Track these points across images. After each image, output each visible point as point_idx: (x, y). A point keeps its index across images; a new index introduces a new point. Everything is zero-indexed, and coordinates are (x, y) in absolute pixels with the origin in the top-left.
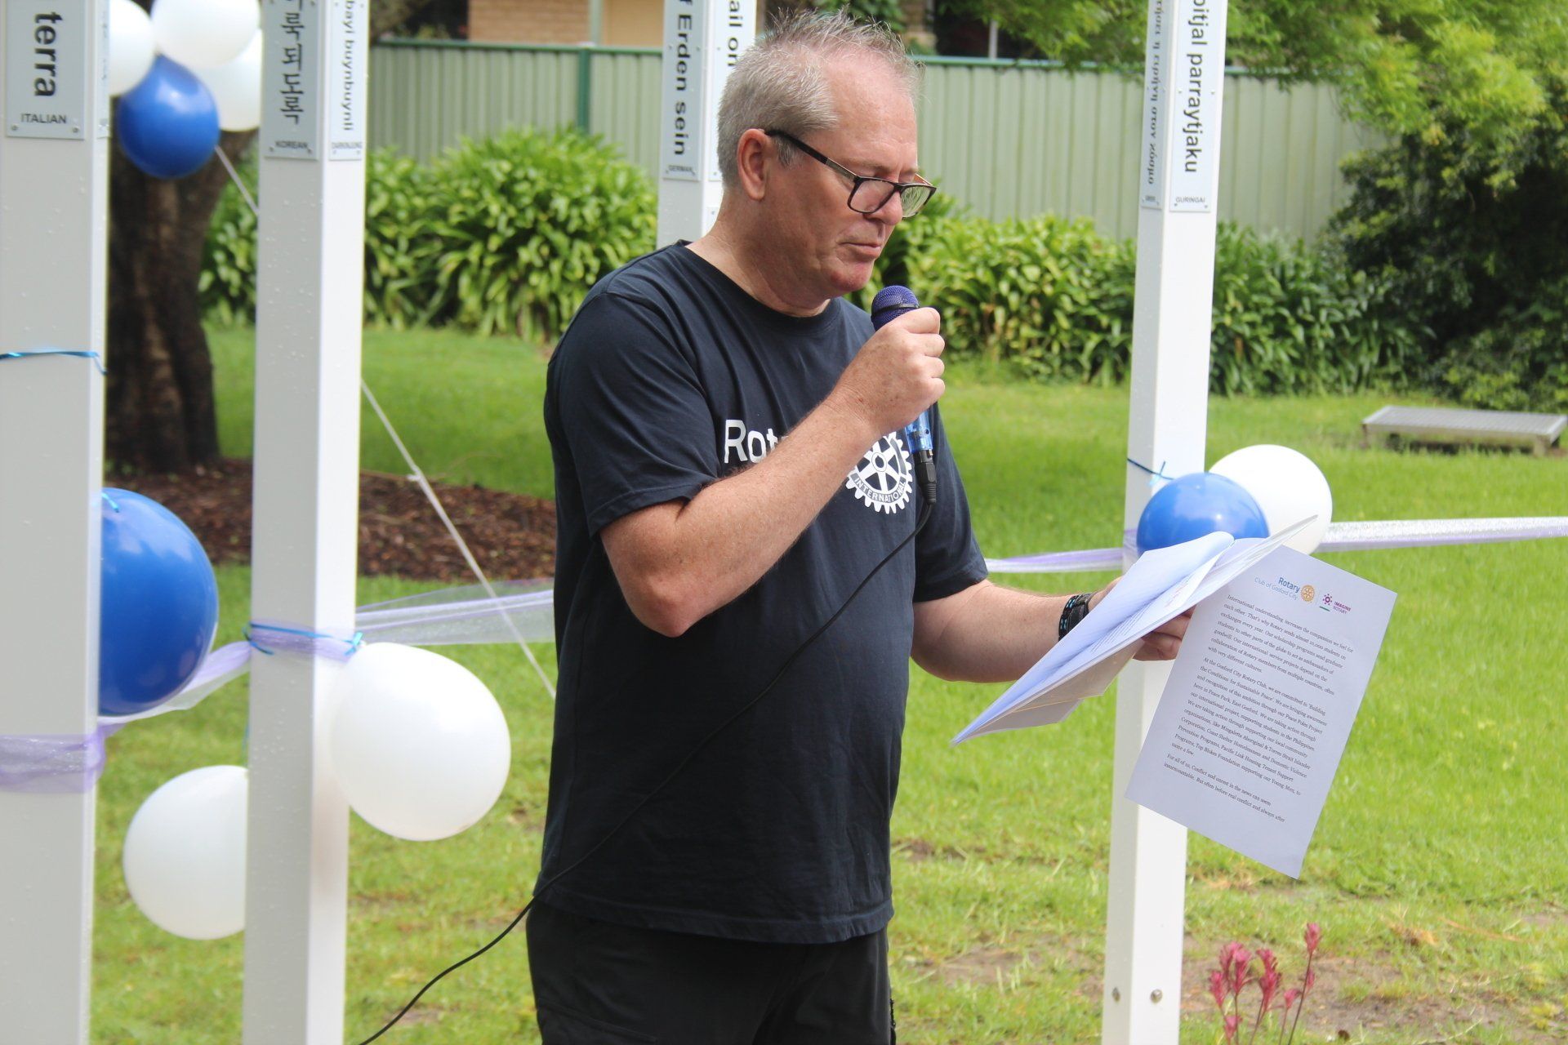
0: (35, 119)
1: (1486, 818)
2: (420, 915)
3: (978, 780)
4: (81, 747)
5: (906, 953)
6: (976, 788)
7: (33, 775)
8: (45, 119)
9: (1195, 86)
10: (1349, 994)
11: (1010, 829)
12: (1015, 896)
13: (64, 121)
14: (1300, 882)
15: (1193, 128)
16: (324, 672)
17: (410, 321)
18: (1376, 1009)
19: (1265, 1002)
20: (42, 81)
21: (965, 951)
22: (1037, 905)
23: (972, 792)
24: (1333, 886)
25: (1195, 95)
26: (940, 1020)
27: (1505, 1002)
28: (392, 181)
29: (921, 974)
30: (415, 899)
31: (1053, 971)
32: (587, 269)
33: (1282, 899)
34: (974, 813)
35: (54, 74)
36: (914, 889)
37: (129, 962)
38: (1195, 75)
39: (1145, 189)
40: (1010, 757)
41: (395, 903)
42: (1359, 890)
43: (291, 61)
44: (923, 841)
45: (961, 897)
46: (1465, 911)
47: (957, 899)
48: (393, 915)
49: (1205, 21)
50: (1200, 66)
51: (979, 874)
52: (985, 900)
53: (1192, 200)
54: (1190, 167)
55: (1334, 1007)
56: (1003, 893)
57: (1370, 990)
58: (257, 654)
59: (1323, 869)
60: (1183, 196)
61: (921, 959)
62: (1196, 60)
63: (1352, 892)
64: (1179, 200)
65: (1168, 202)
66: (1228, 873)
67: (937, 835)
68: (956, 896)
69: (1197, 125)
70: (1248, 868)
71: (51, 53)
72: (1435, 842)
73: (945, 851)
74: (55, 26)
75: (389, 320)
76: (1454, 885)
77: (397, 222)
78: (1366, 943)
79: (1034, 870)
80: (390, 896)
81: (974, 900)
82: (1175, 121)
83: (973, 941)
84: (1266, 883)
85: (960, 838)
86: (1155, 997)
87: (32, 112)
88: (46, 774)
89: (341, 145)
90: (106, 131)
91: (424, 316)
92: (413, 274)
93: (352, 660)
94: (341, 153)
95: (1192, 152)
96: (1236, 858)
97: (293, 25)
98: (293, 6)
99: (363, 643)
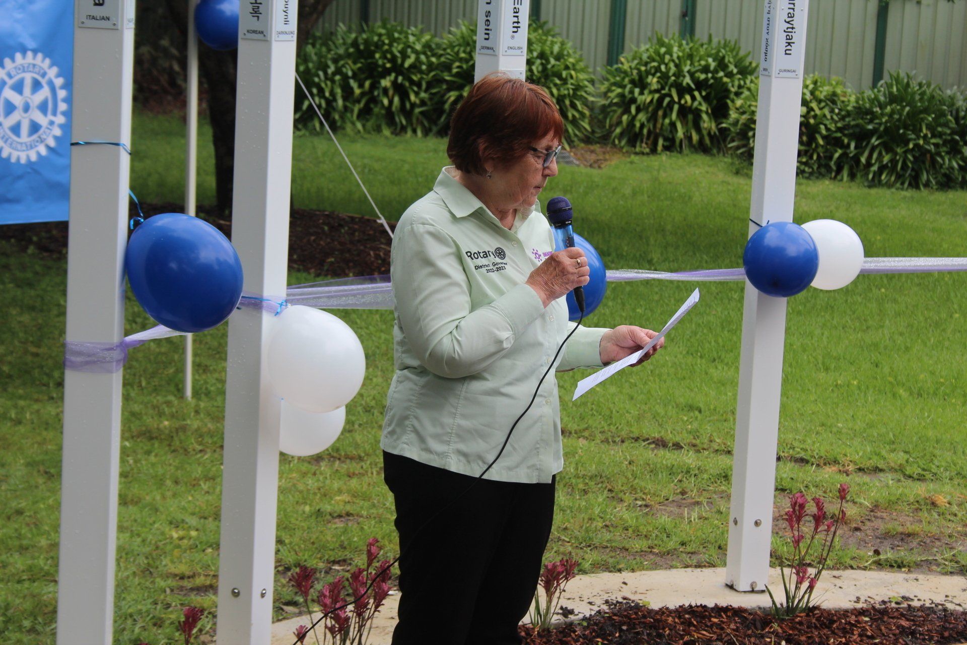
0: (93, 18)
2: (362, 467)
3: (701, 405)
4: (112, 349)
5: (636, 499)
6: (700, 411)
7: (87, 363)
8: (98, 18)
9: (792, 6)
10: (887, 531)
11: (715, 434)
12: (706, 470)
13: (109, 19)
14: (881, 470)
15: (790, 30)
16: (267, 319)
17: (426, 132)
18: (902, 540)
19: (816, 528)
21: (670, 500)
22: (719, 475)
23: (697, 413)
24: (899, 473)
25: (791, 11)
26: (646, 536)
28: (418, 47)
29: (641, 510)
30: (361, 459)
31: (718, 512)
33: (866, 478)
36: (648, 465)
37: (194, 485)
38: (792, 0)
39: (763, 64)
40: (726, 394)
41: (348, 461)
42: (915, 476)
44: (662, 438)
45: (674, 470)
47: (671, 471)
48: (345, 466)
51: (689, 458)
52: (688, 472)
53: (789, 71)
54: (787, 52)
55: (877, 538)
56: (699, 468)
57: (900, 529)
59: (896, 463)
60: (783, 69)
61: (644, 503)
63: (910, 477)
64: (781, 71)
65: (774, 71)
66: (839, 463)
67: (671, 436)
68: (671, 469)
69: (793, 28)
70: (851, 461)
73: (674, 445)
75: (414, 131)
77: (421, 72)
78: (909, 505)
79: (723, 457)
80: (347, 457)
81: (682, 472)
82: (779, 26)
83: (677, 494)
84: (860, 470)
85: (683, 438)
86: (757, 524)
87: (92, 14)
88: (94, 362)
89: (282, 33)
90: (132, 25)
91: (435, 129)
92: (429, 103)
93: (282, 314)
94: (282, 37)
95: (789, 44)
96: (845, 455)
99: (289, 305)
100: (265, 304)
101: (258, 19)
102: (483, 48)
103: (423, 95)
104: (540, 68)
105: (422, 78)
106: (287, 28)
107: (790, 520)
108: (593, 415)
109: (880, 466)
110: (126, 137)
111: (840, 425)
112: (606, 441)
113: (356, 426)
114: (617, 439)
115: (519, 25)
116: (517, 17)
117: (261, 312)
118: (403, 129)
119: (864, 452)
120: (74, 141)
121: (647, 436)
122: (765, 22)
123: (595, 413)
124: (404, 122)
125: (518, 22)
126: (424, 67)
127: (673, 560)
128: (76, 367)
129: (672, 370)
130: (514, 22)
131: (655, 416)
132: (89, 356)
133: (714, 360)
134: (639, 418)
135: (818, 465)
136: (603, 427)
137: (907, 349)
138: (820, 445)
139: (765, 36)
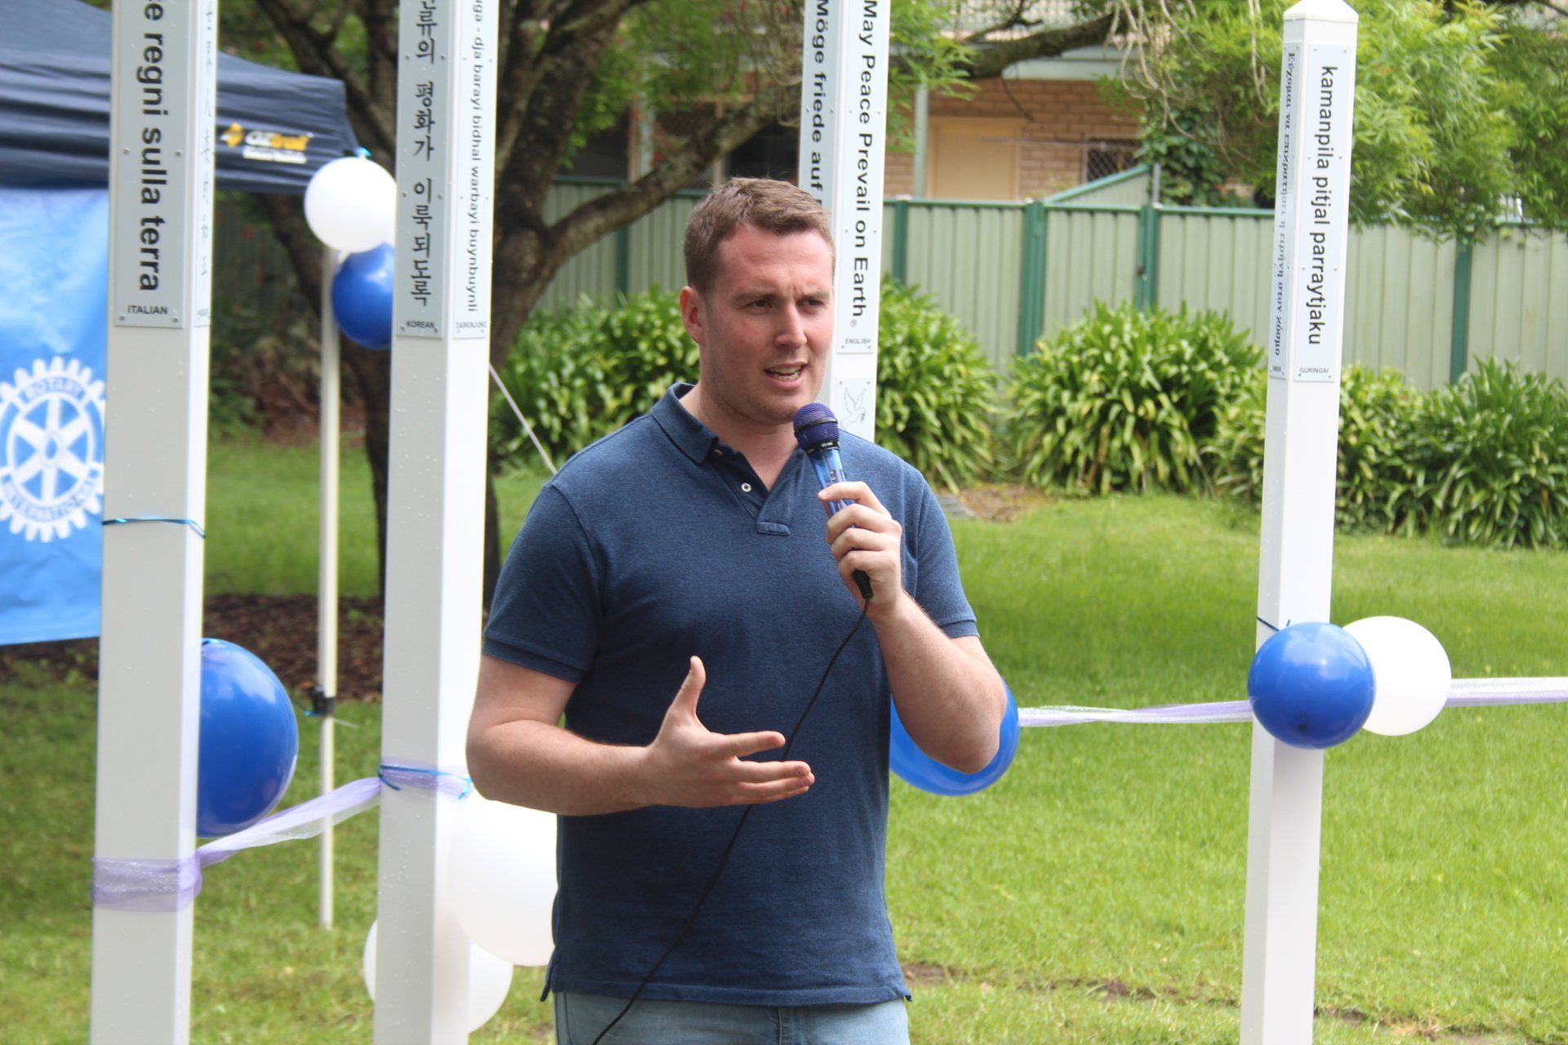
0: (140, 310)
3: (1184, 922)
4: (175, 870)
6: (1182, 933)
7: (131, 895)
8: (148, 310)
9: (1319, 263)
11: (1208, 972)
12: (1194, 1036)
13: (166, 312)
14: (1489, 1030)
15: (1316, 303)
20: (146, 277)
23: (1176, 935)
24: (1520, 1035)
25: (1318, 272)
32: (897, 417)
34: (1175, 956)
35: (156, 271)
36: (1097, 1027)
38: (1318, 252)
39: (1273, 360)
40: (1224, 903)
42: (1546, 1039)
43: (420, 249)
44: (1120, 981)
45: (1141, 1037)
47: (1136, 1038)
49: (1328, 202)
50: (1323, 244)
51: (1165, 1015)
52: (1164, 1039)
53: (1316, 370)
54: (1313, 339)
56: (1182, 1033)
58: (386, 789)
59: (1512, 1018)
60: (1307, 366)
62: (1319, 238)
64: (1302, 370)
65: (1292, 373)
66: (1417, 1020)
67: (1134, 976)
68: (1136, 1034)
69: (1321, 299)
70: (1438, 1015)
71: (154, 252)
73: (1139, 991)
74: (160, 228)
79: (1221, 1012)
81: (1155, 1039)
82: (1299, 297)
84: (1453, 1029)
85: (1155, 979)
87: (137, 304)
88: (143, 894)
89: (465, 325)
90: (206, 321)
94: (465, 332)
95: (1316, 325)
96: (1428, 1005)
97: (422, 216)
98: (422, 199)
100: (440, 780)
101: (425, 304)
104: (908, 362)
106: (474, 317)
108: (1002, 942)
109: (1486, 1024)
110: (196, 510)
111: (1417, 953)
112: (1025, 987)
114: (1045, 984)
115: (864, 303)
116: (861, 289)
117: (434, 795)
119: (1460, 999)
120: (107, 518)
121: (1095, 978)
122: (1275, 290)
123: (1006, 939)
125: (862, 298)
128: (113, 902)
129: (1134, 863)
130: (856, 299)
131: (1108, 941)
132: (136, 881)
133: (1203, 843)
134: (1080, 946)
135: (1383, 1023)
136: (1020, 963)
137: (1523, 819)
138: (1385, 989)
139: (1274, 313)
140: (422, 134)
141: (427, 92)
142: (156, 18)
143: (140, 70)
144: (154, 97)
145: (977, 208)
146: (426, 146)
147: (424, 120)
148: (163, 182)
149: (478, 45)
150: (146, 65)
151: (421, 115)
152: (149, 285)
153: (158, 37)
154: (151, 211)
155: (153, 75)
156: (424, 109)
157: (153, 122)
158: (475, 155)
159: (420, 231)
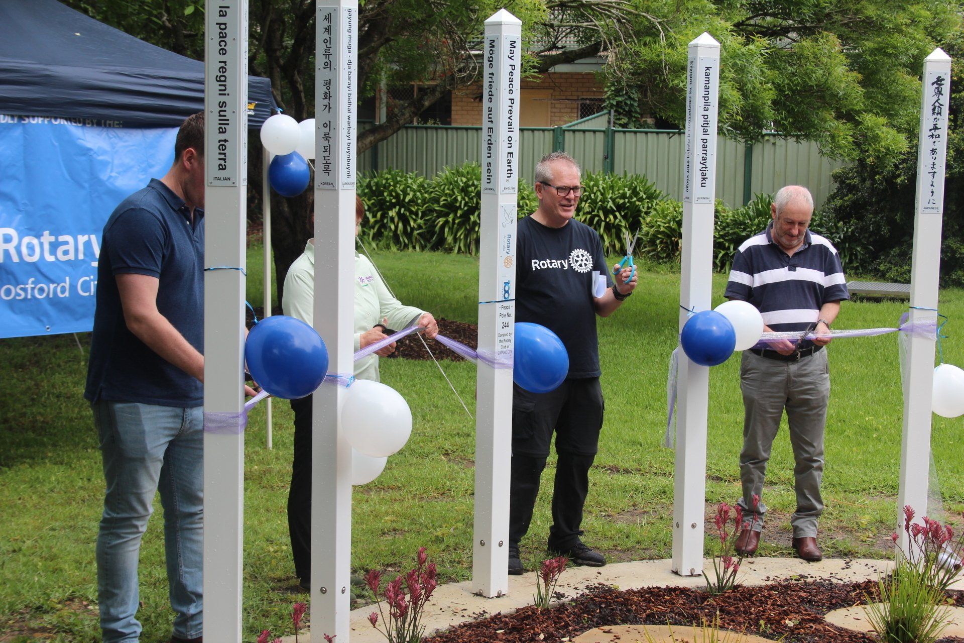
0: (219, 179)
1: (860, 457)
3: (641, 441)
4: (237, 416)
5: (601, 511)
6: (641, 445)
7: (219, 428)
8: (222, 179)
9: (705, 152)
10: (784, 527)
11: (653, 461)
12: (649, 488)
13: (229, 179)
14: (775, 483)
15: (704, 169)
16: (341, 390)
17: (423, 248)
20: (220, 165)
21: (626, 511)
22: (660, 491)
23: (639, 446)
25: (704, 156)
26: (611, 538)
27: (851, 531)
28: (415, 187)
29: (605, 519)
30: (399, 488)
31: (661, 518)
35: (225, 162)
38: (705, 147)
39: (685, 194)
41: (390, 491)
43: (326, 151)
44: (615, 466)
45: (627, 489)
46: (842, 494)
47: (625, 490)
48: (389, 495)
49: (708, 125)
50: (706, 144)
51: (636, 480)
52: (637, 490)
53: (704, 199)
54: (703, 185)
55: (777, 533)
56: (645, 487)
59: (785, 478)
60: (700, 197)
61: (607, 514)
62: (705, 141)
64: (698, 198)
65: (694, 199)
67: (621, 464)
68: (625, 488)
69: (706, 168)
71: (224, 154)
72: (835, 467)
73: (624, 470)
74: (226, 144)
75: (414, 247)
76: (840, 484)
77: (418, 205)
79: (661, 478)
80: (389, 488)
81: (633, 490)
82: (697, 166)
83: (630, 506)
85: (631, 465)
86: (693, 526)
87: (217, 176)
88: (224, 427)
89: (346, 184)
90: (246, 183)
91: (429, 246)
92: (424, 227)
93: (351, 386)
94: (346, 187)
95: (704, 179)
97: (327, 137)
98: (327, 130)
99: (356, 380)
100: (339, 379)
101: (329, 175)
102: (486, 189)
103: (419, 221)
105: (418, 209)
106: (349, 180)
107: (717, 523)
109: (774, 481)
110: (243, 264)
113: (394, 465)
115: (512, 172)
116: (510, 166)
117: (337, 386)
118: (406, 246)
121: (605, 465)
122: (686, 164)
124: (406, 241)
125: (511, 170)
126: (419, 201)
127: (632, 554)
128: (211, 430)
129: (617, 416)
130: (508, 170)
131: (609, 450)
132: (221, 422)
133: (647, 407)
135: (729, 481)
138: (730, 467)
139: (686, 174)
140: (326, 102)
141: (328, 83)
142: (223, 54)
143: (217, 76)
144: (223, 88)
145: (533, 130)
146: (328, 107)
147: (327, 96)
148: (228, 124)
149: (350, 63)
150: (219, 74)
151: (326, 94)
152: (222, 168)
153: (225, 62)
154: (223, 137)
155: (223, 79)
156: (327, 91)
157: (223, 99)
158: (349, 111)
159: (326, 143)
